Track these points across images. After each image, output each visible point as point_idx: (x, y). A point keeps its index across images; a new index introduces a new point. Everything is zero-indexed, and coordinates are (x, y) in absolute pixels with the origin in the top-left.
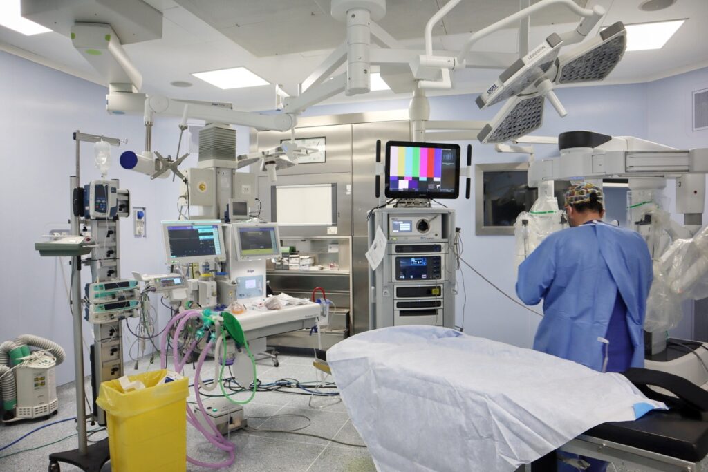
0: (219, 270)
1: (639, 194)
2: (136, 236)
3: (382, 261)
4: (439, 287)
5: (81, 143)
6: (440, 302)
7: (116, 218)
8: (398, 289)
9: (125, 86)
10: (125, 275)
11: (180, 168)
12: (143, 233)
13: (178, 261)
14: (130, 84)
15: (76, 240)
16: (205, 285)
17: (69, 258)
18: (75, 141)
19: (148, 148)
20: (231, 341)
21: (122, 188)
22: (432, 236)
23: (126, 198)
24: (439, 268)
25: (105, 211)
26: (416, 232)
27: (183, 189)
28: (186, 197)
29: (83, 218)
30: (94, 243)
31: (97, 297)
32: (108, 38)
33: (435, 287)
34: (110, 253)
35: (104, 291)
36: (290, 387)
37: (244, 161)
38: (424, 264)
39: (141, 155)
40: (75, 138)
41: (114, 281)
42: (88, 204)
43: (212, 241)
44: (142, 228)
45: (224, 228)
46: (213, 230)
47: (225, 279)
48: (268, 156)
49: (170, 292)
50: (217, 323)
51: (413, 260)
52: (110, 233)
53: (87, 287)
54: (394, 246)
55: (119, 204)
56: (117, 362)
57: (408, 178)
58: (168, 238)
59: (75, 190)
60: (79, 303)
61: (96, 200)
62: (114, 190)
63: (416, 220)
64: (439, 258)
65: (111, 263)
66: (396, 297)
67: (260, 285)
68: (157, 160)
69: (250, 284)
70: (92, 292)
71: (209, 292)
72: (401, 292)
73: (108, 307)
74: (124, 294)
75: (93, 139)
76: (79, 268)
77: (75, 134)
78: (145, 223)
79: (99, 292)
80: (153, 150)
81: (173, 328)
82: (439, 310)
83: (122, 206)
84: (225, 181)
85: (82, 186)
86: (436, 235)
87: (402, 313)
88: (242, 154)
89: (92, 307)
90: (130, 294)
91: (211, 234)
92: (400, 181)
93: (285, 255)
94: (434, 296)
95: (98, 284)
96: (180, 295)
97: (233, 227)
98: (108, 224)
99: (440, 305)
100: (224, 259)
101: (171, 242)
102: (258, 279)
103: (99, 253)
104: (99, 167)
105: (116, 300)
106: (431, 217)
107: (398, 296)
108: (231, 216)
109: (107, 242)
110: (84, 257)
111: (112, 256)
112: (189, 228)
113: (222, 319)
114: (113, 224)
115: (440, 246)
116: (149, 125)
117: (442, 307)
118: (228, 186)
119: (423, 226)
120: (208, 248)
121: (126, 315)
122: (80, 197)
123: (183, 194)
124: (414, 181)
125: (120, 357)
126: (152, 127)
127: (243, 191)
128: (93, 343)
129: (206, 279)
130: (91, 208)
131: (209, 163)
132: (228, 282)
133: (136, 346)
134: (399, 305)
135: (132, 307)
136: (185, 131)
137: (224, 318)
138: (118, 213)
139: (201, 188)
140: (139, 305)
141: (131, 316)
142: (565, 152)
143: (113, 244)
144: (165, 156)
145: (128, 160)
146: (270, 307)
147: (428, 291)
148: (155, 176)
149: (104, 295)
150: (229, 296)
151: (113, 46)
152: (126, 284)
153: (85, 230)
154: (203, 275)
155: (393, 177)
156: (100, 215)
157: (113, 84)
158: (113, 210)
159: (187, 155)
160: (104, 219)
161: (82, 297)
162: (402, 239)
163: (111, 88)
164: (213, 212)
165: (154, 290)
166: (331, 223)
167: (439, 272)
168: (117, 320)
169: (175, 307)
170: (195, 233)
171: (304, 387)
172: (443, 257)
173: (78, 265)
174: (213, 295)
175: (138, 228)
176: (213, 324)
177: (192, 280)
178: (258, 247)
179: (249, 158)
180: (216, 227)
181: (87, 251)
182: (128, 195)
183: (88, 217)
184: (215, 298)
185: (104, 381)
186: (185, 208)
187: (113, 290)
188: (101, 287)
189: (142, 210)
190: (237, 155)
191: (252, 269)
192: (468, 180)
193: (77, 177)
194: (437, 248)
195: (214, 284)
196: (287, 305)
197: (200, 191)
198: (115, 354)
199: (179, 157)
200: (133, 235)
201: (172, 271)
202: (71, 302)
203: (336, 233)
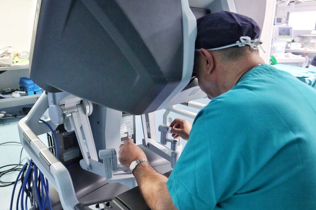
37: (281, 2)
67: (283, 49)
69: (279, 49)
93: (289, 43)
97: (276, 27)
127: (280, 14)
146: (286, 56)
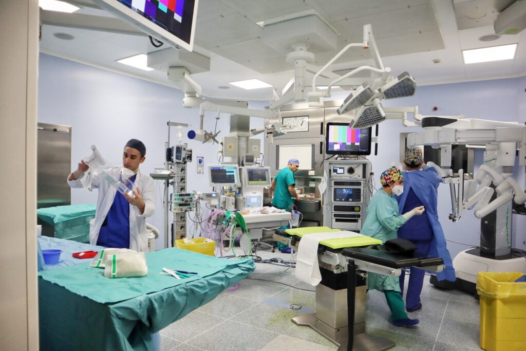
0: (238, 192)
1: (491, 153)
2: (198, 173)
3: (326, 190)
4: (359, 207)
5: (171, 126)
6: (360, 215)
7: (185, 163)
8: (335, 206)
9: (192, 94)
10: (189, 190)
11: (216, 138)
12: (202, 171)
13: (215, 185)
14: (195, 93)
15: (167, 172)
16: (229, 199)
17: (164, 181)
18: (168, 126)
19: (202, 128)
20: (240, 228)
21: (188, 148)
22: (357, 176)
23: (190, 153)
24: (360, 195)
25: (180, 159)
26: (346, 174)
27: (220, 147)
28: (222, 152)
29: (170, 162)
30: (175, 174)
31: (175, 200)
32: (184, 74)
33: (356, 206)
34: (182, 179)
35: (179, 197)
36: (277, 262)
37: (255, 132)
38: (351, 193)
39: (198, 132)
40: (168, 124)
41: (183, 193)
42: (173, 156)
43: (233, 175)
44: (202, 169)
45: (240, 170)
46: (234, 170)
47: (240, 196)
48: (268, 129)
49: (210, 200)
50: (232, 218)
51: (344, 190)
52: (182, 170)
53: (171, 195)
54: (333, 182)
55: (187, 155)
56: (183, 233)
57: (339, 143)
58: (210, 173)
59: (167, 149)
60: (168, 203)
61: (176, 153)
62: (185, 149)
63: (347, 167)
64: (360, 189)
65: (182, 184)
66: (333, 211)
67: (259, 201)
68: (205, 134)
69: (254, 200)
70: (173, 197)
71: (231, 202)
72: (337, 208)
73: (180, 205)
74: (188, 200)
75: (176, 124)
76: (168, 186)
77: (168, 123)
78: (203, 166)
79: (176, 197)
80: (204, 129)
81: (210, 218)
82: (359, 220)
83: (188, 157)
84: (243, 144)
85: (170, 147)
86: (359, 176)
87: (337, 220)
88: (253, 128)
89: (173, 205)
90: (190, 200)
91: (233, 172)
92: (335, 145)
94: (356, 211)
95: (176, 194)
96: (215, 202)
97: (245, 169)
98: (181, 165)
99: (359, 217)
100: (239, 185)
101: (212, 175)
102: (259, 198)
103: (177, 179)
104: (178, 138)
105: (184, 202)
106: (356, 166)
107: (334, 210)
108: (245, 163)
109: (181, 174)
110: (170, 181)
111: (183, 181)
112: (221, 168)
113: (235, 216)
114: (184, 165)
115: (360, 183)
116: (202, 117)
117: (361, 218)
118: (245, 146)
119: (351, 171)
120: (231, 179)
121: (189, 210)
122: (169, 152)
123: (221, 150)
124: (343, 145)
125: (185, 231)
126: (204, 118)
127: (253, 149)
128: (173, 223)
129: (230, 196)
130: (174, 158)
131: (235, 134)
132: (241, 198)
133: (193, 227)
134: (335, 215)
135: (191, 206)
136: (218, 120)
137: (236, 215)
138: (186, 160)
139: (230, 147)
140: (195, 206)
141: (191, 210)
142: (426, 129)
143: (184, 175)
144: (209, 132)
145: (192, 135)
146: (262, 212)
147: (352, 209)
148: (204, 142)
149: (179, 199)
150: (240, 205)
151: (186, 76)
152: (189, 195)
153: (171, 168)
154: (228, 194)
155: (331, 143)
156: (178, 161)
157: (186, 93)
158: (184, 159)
159: (220, 132)
160: (180, 163)
161: (169, 200)
162: (339, 178)
163: (186, 95)
164: (236, 161)
165: (202, 199)
166: (311, 169)
167: (360, 198)
168: (184, 211)
169: (213, 208)
170: (224, 171)
171: (285, 263)
172: (362, 189)
173: (168, 184)
174: (233, 204)
175: (199, 169)
176: (230, 218)
177: (223, 196)
178: (258, 180)
179: (257, 130)
180: (236, 168)
181: (172, 178)
182: (191, 151)
183: (173, 162)
184: (234, 206)
185: (177, 239)
186: (221, 158)
187: (182, 197)
188: (177, 195)
189: (201, 158)
190: (250, 129)
191: (255, 192)
192: (376, 145)
193: (168, 143)
194: (359, 184)
195: (234, 198)
196: (273, 212)
197: (229, 149)
198: (183, 229)
199: (216, 132)
200: (196, 173)
201: (213, 190)
202: (164, 202)
203: (314, 174)
